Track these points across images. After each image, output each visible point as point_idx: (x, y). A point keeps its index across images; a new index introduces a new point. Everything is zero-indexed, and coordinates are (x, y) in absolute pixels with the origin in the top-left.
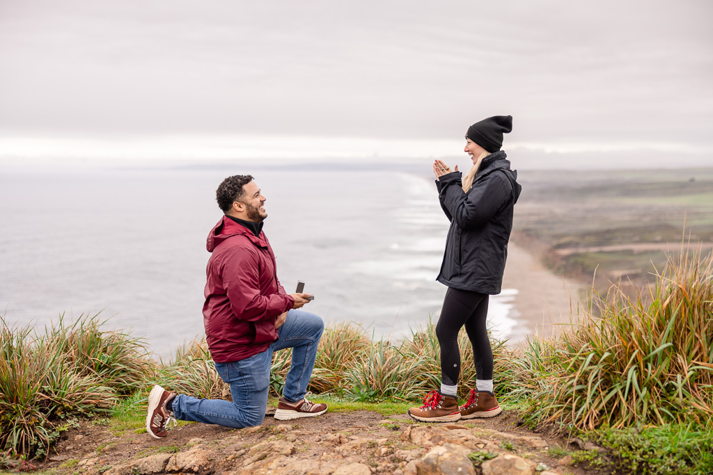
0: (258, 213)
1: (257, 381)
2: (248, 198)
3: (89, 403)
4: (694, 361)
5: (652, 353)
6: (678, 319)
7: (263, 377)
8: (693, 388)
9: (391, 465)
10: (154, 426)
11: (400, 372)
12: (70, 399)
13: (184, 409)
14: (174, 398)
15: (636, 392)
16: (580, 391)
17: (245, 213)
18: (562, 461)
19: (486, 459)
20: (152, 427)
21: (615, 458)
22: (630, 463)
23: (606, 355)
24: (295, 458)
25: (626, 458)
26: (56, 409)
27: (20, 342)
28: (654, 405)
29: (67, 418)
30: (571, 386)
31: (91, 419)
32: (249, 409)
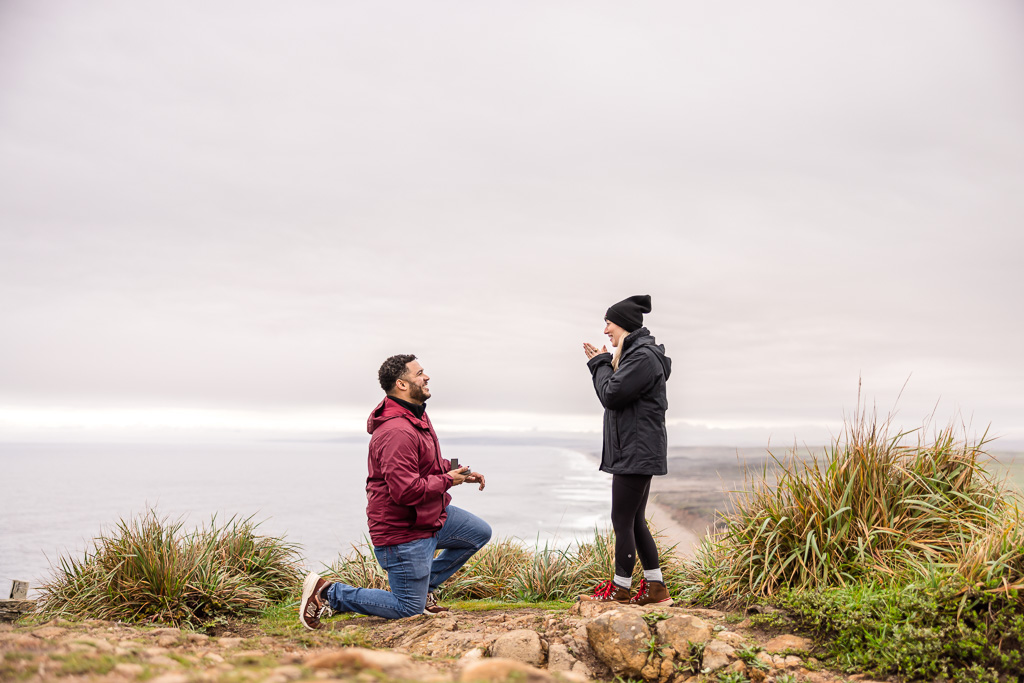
0: (421, 392)
1: (416, 568)
2: (412, 376)
3: (238, 602)
4: (875, 526)
5: (831, 517)
6: (856, 482)
8: (875, 553)
9: (560, 632)
10: (307, 615)
11: (565, 575)
12: (219, 596)
13: (339, 597)
14: (330, 585)
15: (816, 556)
16: (755, 562)
17: (408, 391)
18: (740, 625)
19: (661, 619)
20: (305, 617)
21: (795, 617)
22: (813, 619)
23: (784, 519)
24: (456, 632)
25: (808, 615)
26: (203, 606)
27: (170, 536)
28: (835, 570)
29: (215, 616)
30: (748, 556)
31: (240, 618)
32: (409, 598)
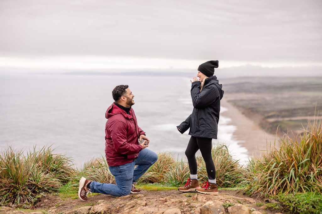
0: (131, 101)
1: (127, 175)
3: (49, 186)
4: (319, 167)
5: (301, 163)
6: (312, 149)
7: (130, 174)
8: (318, 178)
9: (189, 209)
10: (82, 195)
12: (41, 184)
13: (95, 188)
15: (294, 179)
16: (270, 179)
17: (126, 101)
18: (262, 207)
19: (230, 206)
20: (81, 196)
21: (283, 206)
22: (290, 207)
23: (282, 163)
24: (147, 207)
25: (288, 205)
26: (35, 188)
27: (18, 158)
28: (301, 185)
29: (40, 192)
30: (267, 177)
31: (50, 193)
32: (124, 187)
